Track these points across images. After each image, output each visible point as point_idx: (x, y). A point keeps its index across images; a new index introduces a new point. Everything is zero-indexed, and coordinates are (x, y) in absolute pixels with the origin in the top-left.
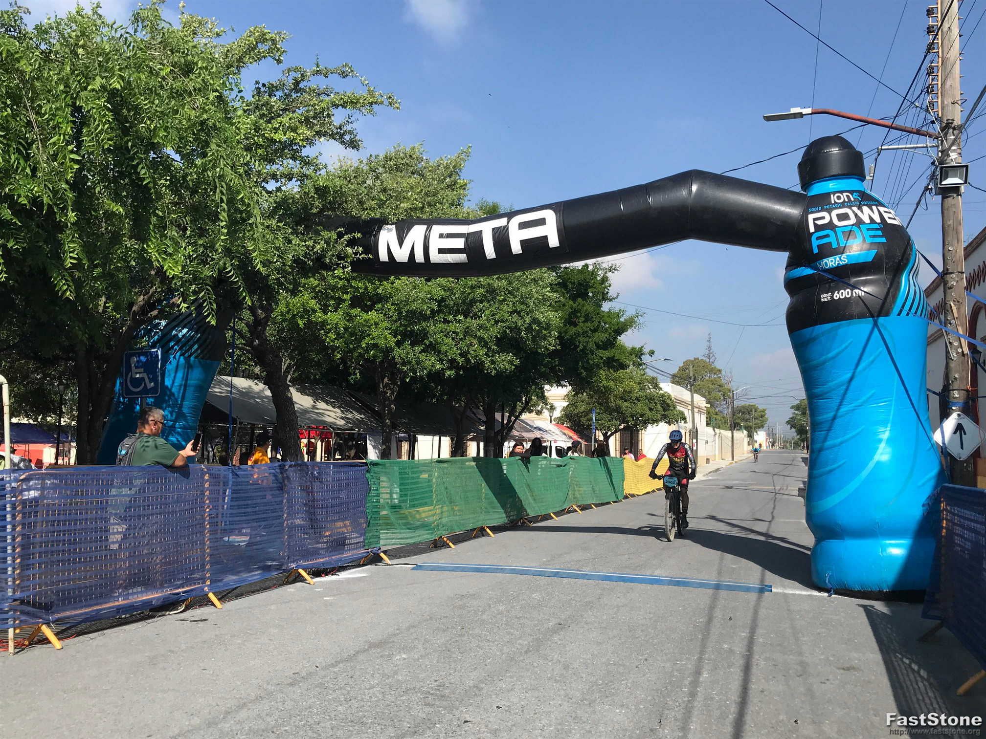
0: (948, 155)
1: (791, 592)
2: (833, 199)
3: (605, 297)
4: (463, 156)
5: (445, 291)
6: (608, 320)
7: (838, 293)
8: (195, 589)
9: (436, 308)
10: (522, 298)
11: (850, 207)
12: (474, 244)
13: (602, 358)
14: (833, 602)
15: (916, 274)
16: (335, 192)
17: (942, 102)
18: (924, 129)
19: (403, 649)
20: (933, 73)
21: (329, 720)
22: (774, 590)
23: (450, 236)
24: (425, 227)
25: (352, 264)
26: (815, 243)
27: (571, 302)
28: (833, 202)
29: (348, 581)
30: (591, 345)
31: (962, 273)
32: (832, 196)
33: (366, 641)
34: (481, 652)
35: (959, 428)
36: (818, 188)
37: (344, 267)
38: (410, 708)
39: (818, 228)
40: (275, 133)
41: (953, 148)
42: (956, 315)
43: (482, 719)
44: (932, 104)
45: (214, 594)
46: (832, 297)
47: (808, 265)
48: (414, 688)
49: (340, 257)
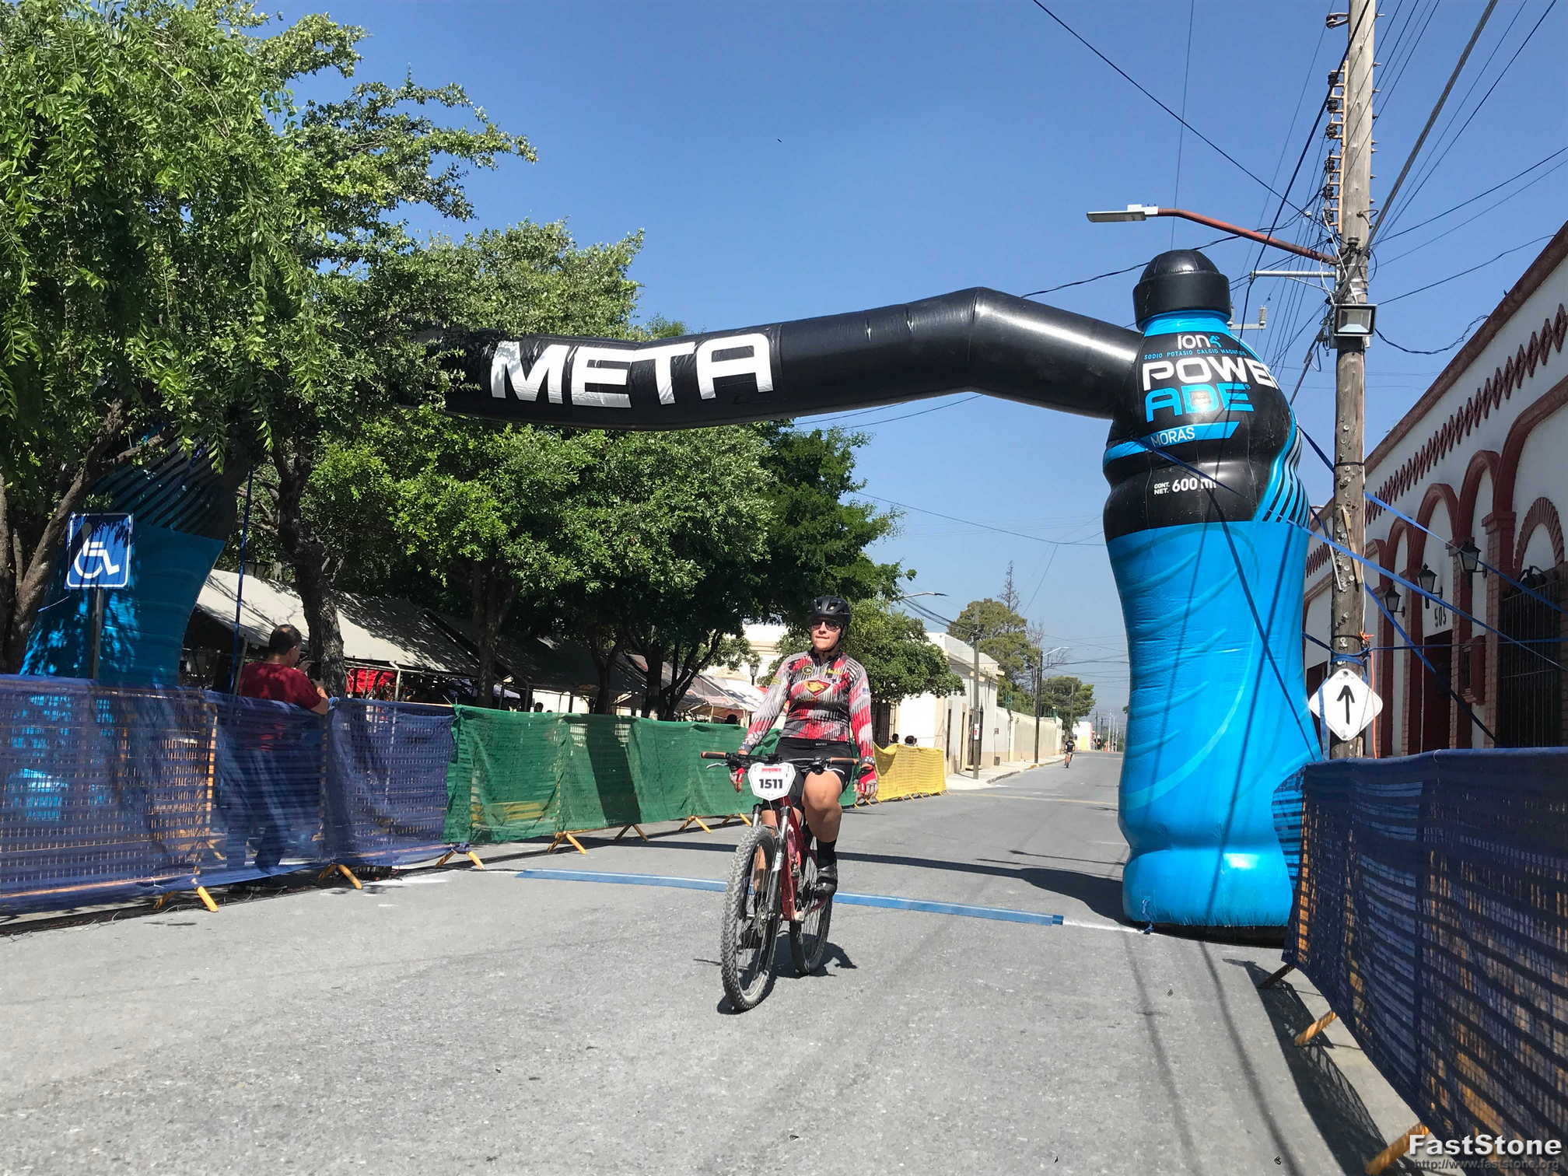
0: (1350, 291)
1: (1090, 926)
2: (1181, 342)
3: (844, 484)
4: (630, 247)
5: (594, 456)
6: (846, 518)
7: (1179, 483)
8: (178, 879)
9: (576, 480)
10: (714, 473)
11: (1204, 356)
12: (641, 380)
13: (835, 579)
14: (1150, 941)
15: (1296, 461)
16: (428, 283)
17: (1344, 213)
18: (1318, 249)
19: (501, 966)
20: (1333, 168)
21: (385, 1041)
22: (1065, 922)
23: (603, 364)
24: (566, 348)
25: (448, 396)
26: (1150, 407)
27: (792, 489)
28: (1180, 347)
29: (417, 887)
30: (820, 557)
31: (1360, 464)
32: (1179, 337)
33: (444, 957)
34: (618, 974)
35: (1346, 692)
36: (1158, 327)
37: (435, 401)
38: (508, 1031)
39: (1156, 384)
40: (339, 183)
41: (1355, 280)
42: (1349, 526)
43: (613, 1046)
44: (1331, 216)
45: (206, 888)
46: (1170, 488)
47: (1138, 439)
48: (516, 1010)
49: (428, 386)
